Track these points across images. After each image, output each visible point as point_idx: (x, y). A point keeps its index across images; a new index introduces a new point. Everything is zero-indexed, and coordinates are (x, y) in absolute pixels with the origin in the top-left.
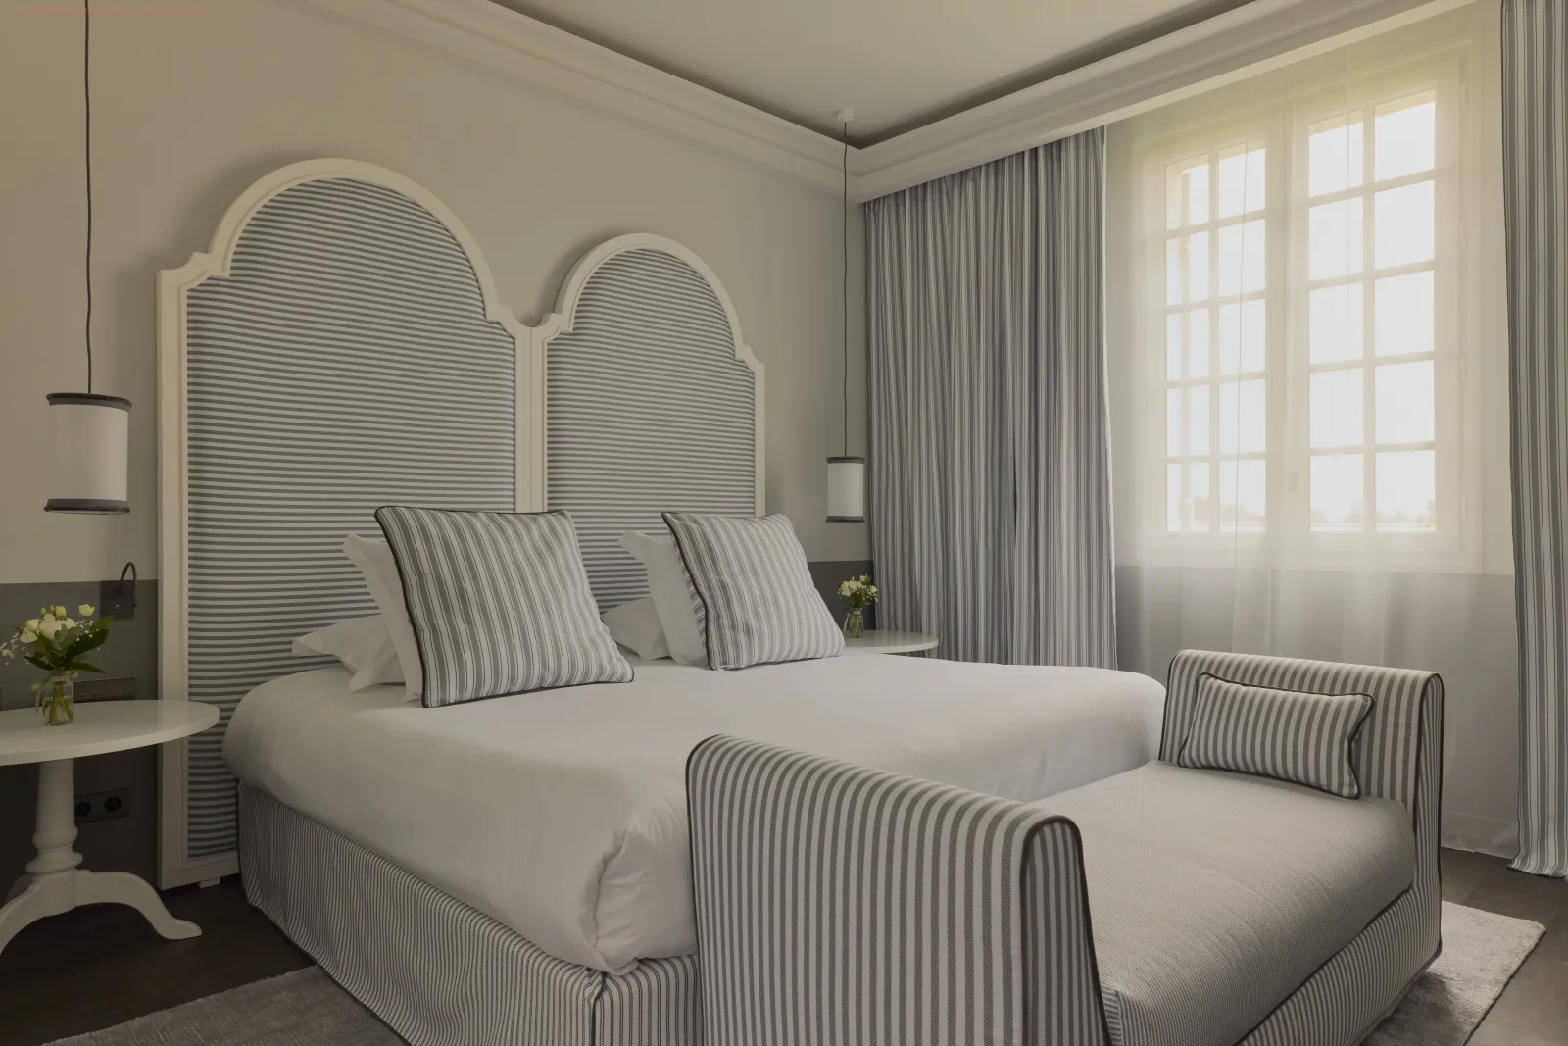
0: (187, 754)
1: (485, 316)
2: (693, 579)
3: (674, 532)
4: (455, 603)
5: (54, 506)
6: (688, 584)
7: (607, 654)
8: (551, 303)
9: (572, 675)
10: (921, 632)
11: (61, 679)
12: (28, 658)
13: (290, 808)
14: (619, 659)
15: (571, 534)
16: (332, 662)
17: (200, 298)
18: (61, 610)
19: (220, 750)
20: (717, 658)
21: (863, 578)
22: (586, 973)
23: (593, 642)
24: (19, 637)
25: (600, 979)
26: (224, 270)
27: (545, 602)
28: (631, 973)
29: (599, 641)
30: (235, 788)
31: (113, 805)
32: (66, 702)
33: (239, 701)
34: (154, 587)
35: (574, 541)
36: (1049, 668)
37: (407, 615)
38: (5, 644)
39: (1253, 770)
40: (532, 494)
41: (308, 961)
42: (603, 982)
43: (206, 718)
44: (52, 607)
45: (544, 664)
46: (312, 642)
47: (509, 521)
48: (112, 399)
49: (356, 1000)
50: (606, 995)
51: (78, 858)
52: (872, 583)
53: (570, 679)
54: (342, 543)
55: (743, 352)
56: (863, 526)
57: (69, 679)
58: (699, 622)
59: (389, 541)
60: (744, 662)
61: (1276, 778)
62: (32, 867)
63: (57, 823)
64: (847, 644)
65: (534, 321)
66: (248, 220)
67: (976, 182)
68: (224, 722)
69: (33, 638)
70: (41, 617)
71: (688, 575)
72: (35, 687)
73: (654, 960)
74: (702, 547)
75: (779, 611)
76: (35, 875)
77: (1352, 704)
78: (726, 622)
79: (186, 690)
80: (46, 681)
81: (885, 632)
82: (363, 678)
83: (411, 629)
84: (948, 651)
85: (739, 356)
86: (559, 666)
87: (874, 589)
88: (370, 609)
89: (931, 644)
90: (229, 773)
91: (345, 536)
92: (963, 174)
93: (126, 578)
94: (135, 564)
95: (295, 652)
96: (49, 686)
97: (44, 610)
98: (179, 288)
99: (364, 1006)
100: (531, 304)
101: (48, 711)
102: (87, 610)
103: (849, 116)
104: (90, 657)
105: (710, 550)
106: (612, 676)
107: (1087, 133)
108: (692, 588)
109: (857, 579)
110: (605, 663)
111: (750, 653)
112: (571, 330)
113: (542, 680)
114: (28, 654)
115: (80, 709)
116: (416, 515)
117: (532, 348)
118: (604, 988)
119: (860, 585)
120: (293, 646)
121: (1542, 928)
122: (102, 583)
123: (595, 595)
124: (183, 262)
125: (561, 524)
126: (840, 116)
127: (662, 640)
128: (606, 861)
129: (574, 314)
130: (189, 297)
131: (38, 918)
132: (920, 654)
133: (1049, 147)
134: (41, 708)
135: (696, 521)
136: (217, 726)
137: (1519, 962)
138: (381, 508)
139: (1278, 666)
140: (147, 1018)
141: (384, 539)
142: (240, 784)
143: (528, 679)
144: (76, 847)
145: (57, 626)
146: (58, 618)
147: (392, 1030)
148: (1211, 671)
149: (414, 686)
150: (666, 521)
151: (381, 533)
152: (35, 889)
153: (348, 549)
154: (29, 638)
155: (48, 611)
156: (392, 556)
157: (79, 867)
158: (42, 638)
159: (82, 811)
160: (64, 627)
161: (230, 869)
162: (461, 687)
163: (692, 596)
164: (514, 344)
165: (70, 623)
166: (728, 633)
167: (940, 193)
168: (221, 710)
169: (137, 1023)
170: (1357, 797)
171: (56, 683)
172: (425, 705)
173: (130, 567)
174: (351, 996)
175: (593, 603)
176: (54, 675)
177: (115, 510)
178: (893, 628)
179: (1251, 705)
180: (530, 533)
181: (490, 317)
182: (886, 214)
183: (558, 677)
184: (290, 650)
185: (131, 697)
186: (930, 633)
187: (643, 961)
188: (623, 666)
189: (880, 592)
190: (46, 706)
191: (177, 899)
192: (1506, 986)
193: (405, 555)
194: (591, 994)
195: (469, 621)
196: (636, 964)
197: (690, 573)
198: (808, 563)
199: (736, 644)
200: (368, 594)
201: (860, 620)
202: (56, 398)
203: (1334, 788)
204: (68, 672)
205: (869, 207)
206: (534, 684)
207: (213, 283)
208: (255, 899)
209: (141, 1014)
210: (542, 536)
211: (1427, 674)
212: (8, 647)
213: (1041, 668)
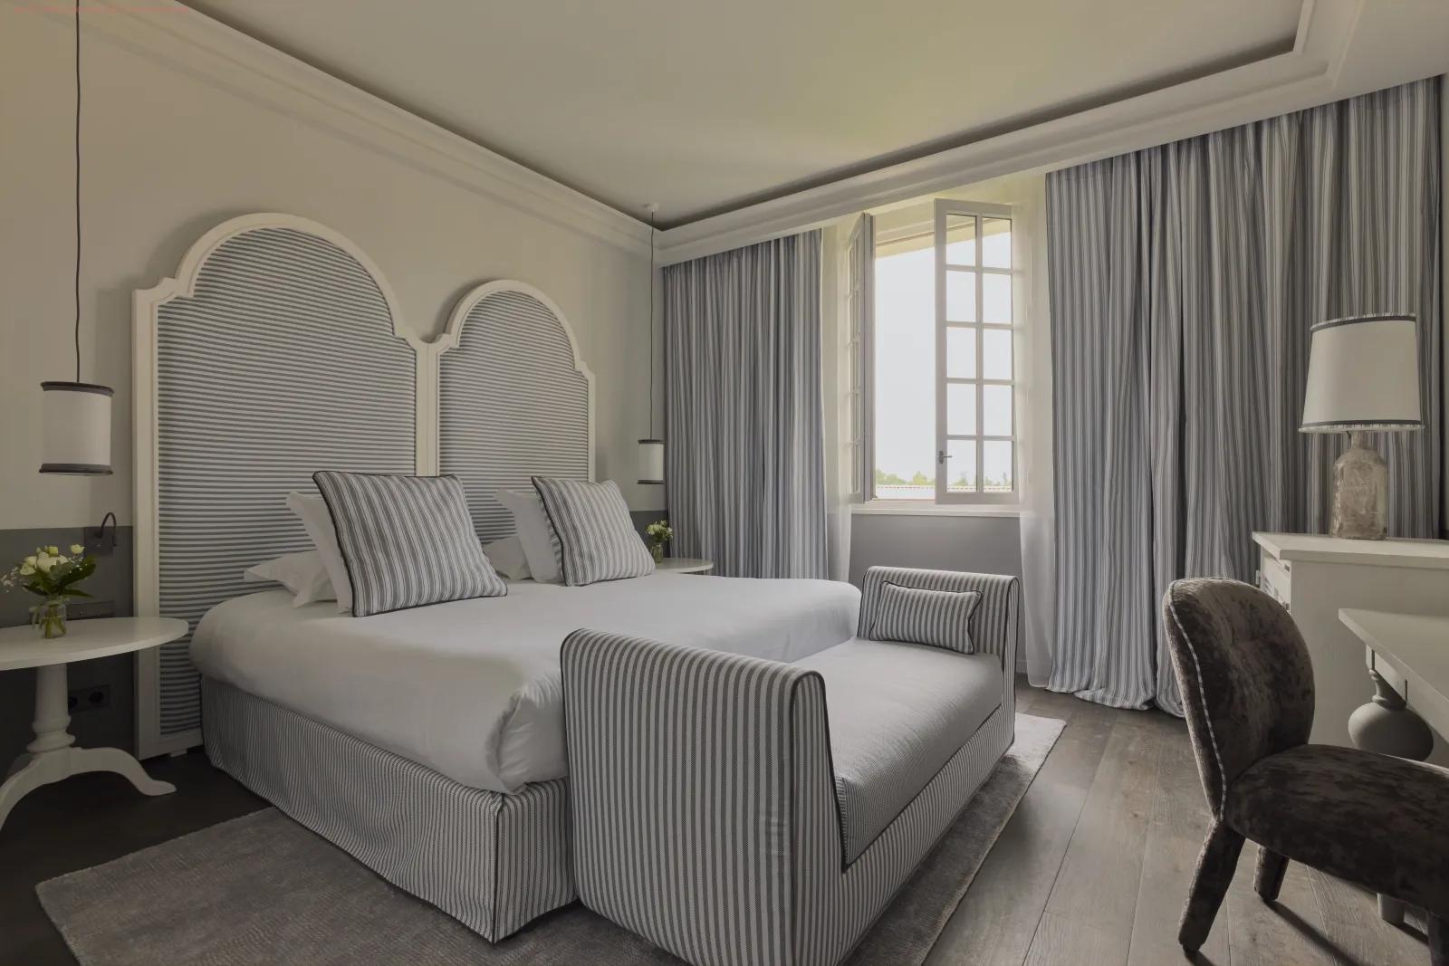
0: (158, 658)
1: (393, 333)
2: (553, 524)
3: (539, 491)
4: (376, 541)
5: (46, 469)
6: (549, 527)
7: (488, 577)
8: (443, 326)
9: (463, 593)
10: (701, 558)
11: (55, 602)
12: (25, 586)
13: (249, 695)
14: (497, 580)
15: (460, 492)
16: (276, 586)
17: (168, 313)
18: (54, 550)
19: (187, 653)
20: (570, 579)
21: (663, 522)
22: (490, 795)
23: (478, 568)
24: (18, 571)
25: (500, 798)
26: (188, 292)
27: (443, 540)
28: (522, 793)
29: (482, 567)
30: (199, 682)
31: (97, 698)
32: (60, 621)
33: (201, 616)
34: (130, 532)
35: (463, 498)
36: (786, 580)
37: (339, 551)
38: (5, 576)
39: (914, 640)
40: (428, 463)
41: (265, 803)
42: (503, 800)
43: (175, 630)
44: (46, 547)
45: (443, 583)
46: (261, 571)
47: (414, 482)
48: (98, 387)
49: (307, 828)
50: (505, 809)
51: (72, 739)
52: (667, 526)
53: (462, 595)
54: (284, 498)
55: (581, 366)
56: (661, 488)
57: (61, 602)
58: (556, 553)
59: (324, 497)
60: (590, 580)
61: (927, 644)
62: (33, 747)
63: (53, 712)
64: (657, 568)
65: (431, 339)
66: (205, 261)
67: (739, 259)
68: (191, 632)
69: (31, 571)
70: (37, 555)
71: (549, 521)
72: (32, 609)
73: (536, 783)
74: (560, 501)
75: (612, 543)
76: (34, 753)
77: (970, 597)
78: (576, 552)
79: (158, 609)
80: (42, 604)
81: (677, 558)
82: (304, 597)
83: (343, 561)
84: (719, 571)
85: (578, 368)
86: (454, 586)
87: (670, 530)
88: (307, 546)
89: (710, 566)
90: (195, 670)
91: (288, 493)
92: (730, 253)
93: (106, 525)
94: (115, 514)
95: (246, 580)
96: (45, 608)
97: (39, 549)
98: (152, 305)
99: (311, 831)
100: (428, 328)
101: (44, 626)
102: (78, 549)
103: (656, 208)
104: (80, 585)
105: (565, 502)
106: (492, 592)
107: (811, 232)
108: (552, 530)
109: (659, 523)
110: (487, 582)
111: (594, 576)
112: (457, 346)
113: (442, 595)
114: (25, 584)
115: (71, 625)
116: (346, 479)
117: (428, 359)
118: (504, 803)
119: (661, 527)
120: (245, 575)
121: (1065, 723)
122: (85, 529)
123: (478, 535)
124: (154, 284)
125: (454, 485)
126: (649, 208)
127: (526, 566)
128: (506, 718)
129: (460, 335)
130: (159, 311)
131: (39, 785)
132: (701, 573)
133: (787, 239)
134: (37, 626)
135: (554, 483)
136: (187, 635)
137: (1053, 743)
138: (317, 472)
139: (928, 576)
140: (138, 853)
141: (320, 495)
142: (203, 678)
143: (431, 595)
144: (69, 730)
145: (53, 561)
146: (51, 555)
147: (338, 847)
148: (890, 579)
149: (345, 600)
150: (534, 483)
151: (318, 490)
152: (35, 765)
153: (289, 503)
154: (27, 571)
155: (43, 550)
156: (326, 506)
157: (73, 746)
158: (39, 572)
159: (73, 703)
160: (58, 562)
161: (196, 742)
162: (382, 602)
163: (552, 536)
164: (415, 355)
165: (63, 560)
166: (577, 559)
167: (715, 264)
168: (190, 623)
169: (131, 857)
170: (972, 654)
171: (51, 606)
172: (354, 615)
173: (110, 517)
174: (303, 826)
175: (477, 541)
176: (48, 599)
177: (101, 472)
178: (681, 555)
179: (913, 601)
180: (431, 491)
181: (397, 334)
182: (679, 277)
183: (453, 593)
184: (242, 578)
185: (111, 615)
186: (706, 558)
187: (531, 785)
188: (499, 585)
189: (673, 532)
190: (43, 623)
191: (154, 766)
192: (1046, 758)
193: (336, 506)
194: (494, 810)
195: (387, 554)
196: (525, 787)
197: (551, 520)
198: (630, 513)
199: (584, 567)
200: (307, 535)
201: (661, 551)
202: (48, 386)
203: (960, 649)
204: (61, 597)
205: (668, 271)
206: (435, 598)
207: (180, 301)
208: (218, 762)
209: (134, 850)
210: (440, 493)
211: (1011, 577)
212: (8, 578)
213: (780, 580)
